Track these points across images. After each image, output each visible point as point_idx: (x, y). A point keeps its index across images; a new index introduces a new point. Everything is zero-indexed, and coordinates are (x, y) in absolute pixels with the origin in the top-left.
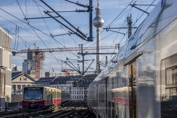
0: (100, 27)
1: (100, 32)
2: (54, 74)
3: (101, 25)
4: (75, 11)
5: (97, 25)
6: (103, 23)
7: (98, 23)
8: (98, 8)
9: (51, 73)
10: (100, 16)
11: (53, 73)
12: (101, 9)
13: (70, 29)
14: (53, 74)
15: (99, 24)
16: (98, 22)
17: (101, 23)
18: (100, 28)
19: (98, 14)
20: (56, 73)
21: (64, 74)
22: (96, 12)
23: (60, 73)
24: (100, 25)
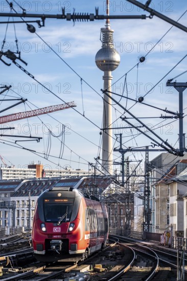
0: (112, 69)
1: (110, 82)
2: (12, 172)
3: (114, 65)
4: (160, 117)
5: (104, 65)
6: (118, 62)
7: (107, 61)
8: (107, 28)
9: (4, 170)
10: (112, 47)
11: (8, 171)
12: (113, 30)
13: (153, 140)
14: (10, 172)
15: (109, 63)
16: (106, 58)
17: (115, 62)
18: (110, 73)
19: (107, 42)
20: (15, 171)
21: (32, 173)
22: (102, 37)
23: (25, 171)
24: (110, 65)
